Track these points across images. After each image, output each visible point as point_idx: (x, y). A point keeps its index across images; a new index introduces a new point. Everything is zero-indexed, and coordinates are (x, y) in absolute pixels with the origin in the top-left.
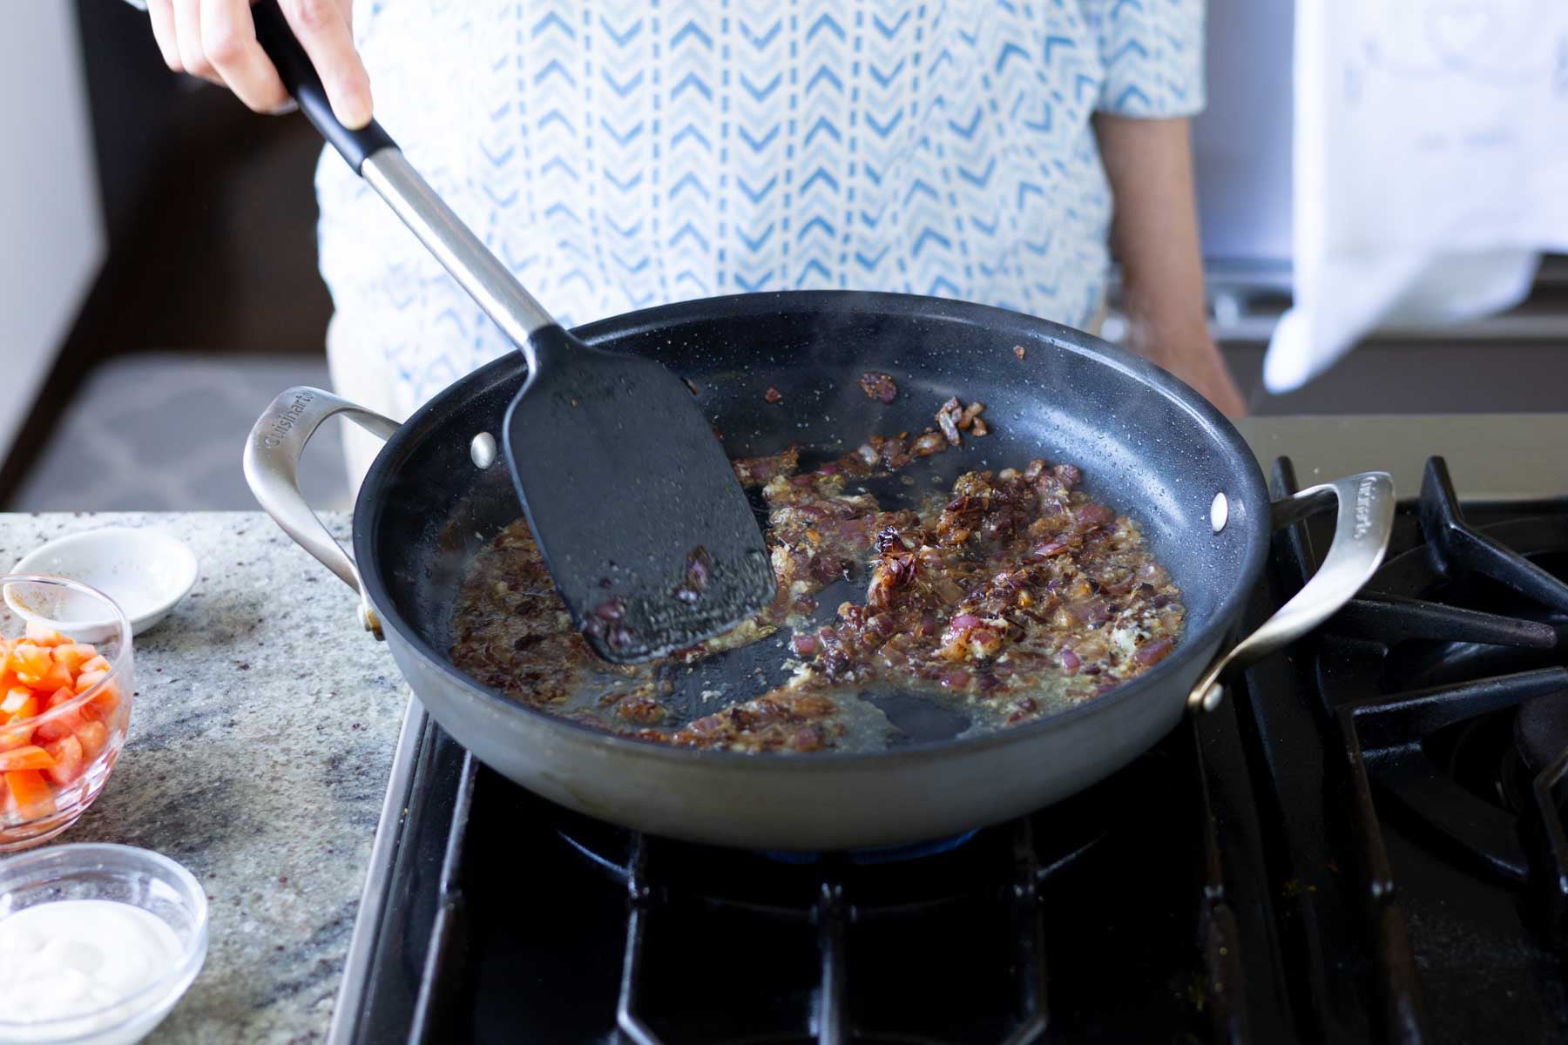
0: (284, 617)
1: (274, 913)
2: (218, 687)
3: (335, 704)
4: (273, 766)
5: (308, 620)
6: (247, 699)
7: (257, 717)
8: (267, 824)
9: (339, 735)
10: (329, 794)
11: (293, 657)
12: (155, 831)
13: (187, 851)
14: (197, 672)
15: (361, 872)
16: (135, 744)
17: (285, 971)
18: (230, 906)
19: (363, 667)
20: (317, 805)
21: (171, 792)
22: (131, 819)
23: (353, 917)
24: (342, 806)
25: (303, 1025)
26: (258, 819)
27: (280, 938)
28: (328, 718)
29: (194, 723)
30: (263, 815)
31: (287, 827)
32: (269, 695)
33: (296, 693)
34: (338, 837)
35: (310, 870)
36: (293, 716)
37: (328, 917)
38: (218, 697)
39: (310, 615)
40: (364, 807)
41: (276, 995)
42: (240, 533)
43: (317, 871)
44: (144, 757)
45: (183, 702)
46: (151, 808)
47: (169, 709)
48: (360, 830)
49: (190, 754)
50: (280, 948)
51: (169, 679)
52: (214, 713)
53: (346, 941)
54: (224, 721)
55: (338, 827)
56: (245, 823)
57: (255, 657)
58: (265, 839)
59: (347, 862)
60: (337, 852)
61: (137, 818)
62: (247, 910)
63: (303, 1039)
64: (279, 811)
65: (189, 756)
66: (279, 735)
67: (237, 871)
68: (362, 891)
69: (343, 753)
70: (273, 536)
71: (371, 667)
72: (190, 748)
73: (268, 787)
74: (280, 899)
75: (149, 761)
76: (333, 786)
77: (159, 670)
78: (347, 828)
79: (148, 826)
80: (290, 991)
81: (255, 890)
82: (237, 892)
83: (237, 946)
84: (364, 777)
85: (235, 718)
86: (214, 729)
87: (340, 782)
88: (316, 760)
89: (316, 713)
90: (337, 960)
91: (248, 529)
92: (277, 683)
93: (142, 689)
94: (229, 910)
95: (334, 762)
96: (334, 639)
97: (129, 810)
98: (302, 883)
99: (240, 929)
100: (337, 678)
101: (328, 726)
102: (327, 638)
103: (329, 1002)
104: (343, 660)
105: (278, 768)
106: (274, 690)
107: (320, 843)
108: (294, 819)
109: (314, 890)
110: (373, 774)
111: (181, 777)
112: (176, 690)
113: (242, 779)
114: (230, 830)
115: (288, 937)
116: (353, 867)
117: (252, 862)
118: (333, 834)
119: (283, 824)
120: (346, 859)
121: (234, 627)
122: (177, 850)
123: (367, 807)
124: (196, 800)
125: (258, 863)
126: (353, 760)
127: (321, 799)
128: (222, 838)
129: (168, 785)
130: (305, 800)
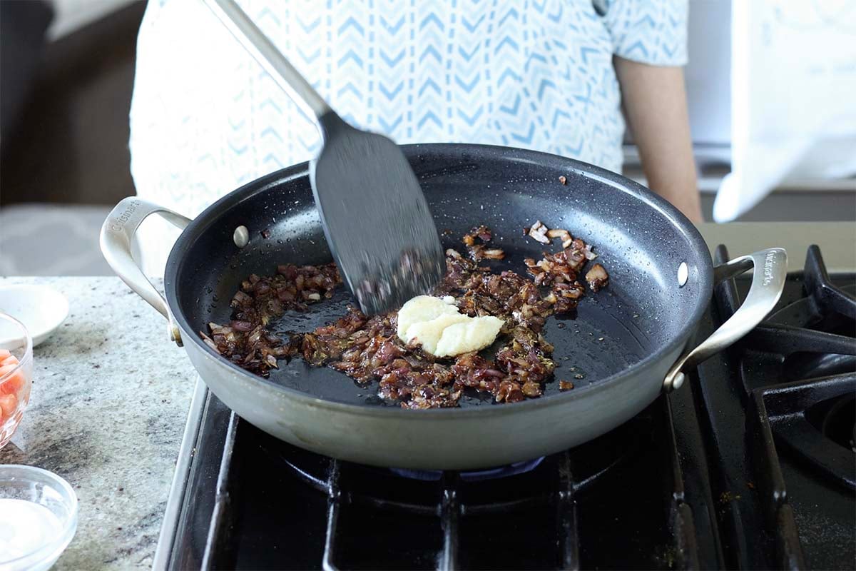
0: (121, 338)
1: (116, 508)
2: (81, 378)
3: (151, 388)
4: (114, 424)
5: (135, 339)
6: (98, 385)
7: (105, 395)
8: (111, 457)
9: (154, 406)
10: (148, 440)
11: (126, 361)
12: (45, 461)
13: (63, 472)
14: (68, 369)
15: (168, 485)
16: (32, 410)
17: (122, 542)
18: (90, 504)
19: (167, 367)
20: (141, 446)
21: (53, 439)
22: (30, 454)
23: (163, 512)
24: (156, 447)
26: (106, 454)
27: (120, 523)
28: (147, 396)
29: (66, 399)
30: (109, 452)
31: (123, 459)
32: (112, 383)
33: (128, 382)
34: (153, 465)
35: (137, 484)
36: (126, 395)
37: (148, 512)
38: (81, 384)
39: (136, 337)
40: (169, 447)
41: (117, 556)
42: (94, 289)
43: (141, 484)
44: (37, 418)
45: (60, 386)
46: (42, 448)
47: (52, 391)
48: (167, 461)
50: (120, 529)
51: (53, 373)
52: (79, 393)
53: (159, 525)
54: (85, 398)
55: (153, 459)
56: (98, 457)
57: (103, 361)
58: (110, 466)
59: (159, 480)
60: (153, 474)
61: (34, 453)
62: (99, 507)
64: (118, 450)
65: (64, 418)
66: (118, 406)
67: (94, 484)
68: (168, 496)
69: (156, 416)
70: (111, 291)
71: (172, 367)
72: (65, 413)
73: (112, 436)
74: (119, 501)
75: (40, 420)
76: (150, 436)
77: (46, 368)
78: (159, 460)
79: (40, 458)
80: (125, 553)
81: (104, 496)
82: (94, 496)
83: (94, 528)
84: (169, 431)
85: (92, 396)
86: (79, 403)
87: (155, 433)
88: (140, 421)
89: (139, 394)
90: (154, 536)
91: (98, 287)
92: (116, 377)
93: (36, 379)
94: (89, 506)
95: (151, 422)
96: (150, 351)
97: (29, 449)
98: (132, 492)
99: (96, 517)
100: (152, 373)
101: (148, 401)
102: (146, 350)
103: (149, 560)
104: (156, 362)
105: (118, 425)
106: (115, 380)
107: (143, 469)
108: (127, 454)
109: (140, 496)
110: (174, 429)
111: (60, 430)
112: (56, 380)
113: (96, 431)
114: (89, 460)
115: (124, 522)
116: (163, 483)
117: (103, 479)
118: (151, 463)
119: (121, 457)
120: (159, 478)
121: (90, 343)
123: (171, 448)
124: (69, 443)
125: (106, 480)
126: (162, 421)
127: (143, 443)
128: (84, 465)
129: (52, 434)
130: (134, 444)
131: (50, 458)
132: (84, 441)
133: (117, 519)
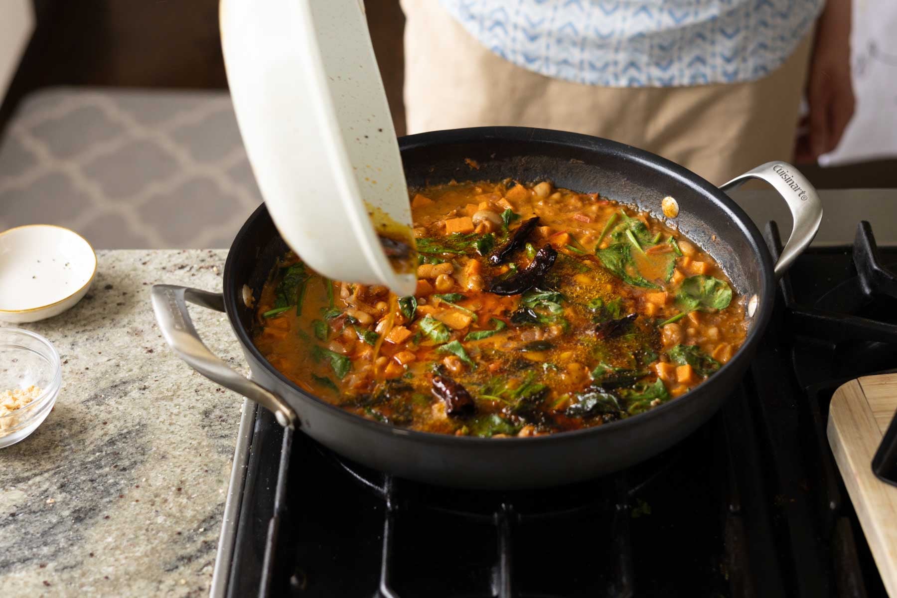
1: (174, 510)
2: (135, 364)
4: (170, 416)
6: (153, 372)
7: (159, 384)
8: (168, 453)
9: (209, 395)
10: (204, 434)
12: (103, 457)
13: (121, 470)
14: (122, 354)
15: (225, 484)
16: (88, 401)
17: (182, 548)
18: (149, 506)
19: (221, 351)
20: (197, 441)
21: (110, 432)
22: (88, 450)
23: (222, 514)
24: (212, 441)
25: (195, 583)
26: (163, 450)
27: (179, 527)
28: (201, 384)
29: (122, 388)
30: (165, 447)
31: (180, 455)
32: (166, 369)
33: (182, 368)
34: (210, 462)
35: (195, 483)
36: (181, 383)
37: (207, 514)
38: (136, 371)
40: (225, 442)
41: (178, 563)
42: (144, 264)
43: (199, 484)
44: (93, 409)
45: (115, 374)
46: (99, 443)
47: (106, 378)
48: (223, 457)
49: (121, 408)
50: (179, 533)
51: (106, 359)
52: (134, 381)
53: (218, 529)
54: (140, 386)
55: (210, 455)
56: (155, 452)
57: (157, 345)
58: (167, 463)
59: (216, 478)
60: (210, 472)
61: (91, 449)
62: (158, 509)
63: (195, 592)
64: (175, 445)
65: (120, 409)
66: (173, 395)
67: (152, 483)
68: (226, 497)
69: (211, 407)
70: (164, 265)
72: (121, 404)
73: (168, 429)
74: (178, 502)
75: (96, 412)
76: (206, 429)
77: (100, 353)
78: (216, 456)
79: (98, 454)
80: (186, 561)
81: (163, 496)
82: (153, 497)
83: (154, 532)
84: (224, 423)
85: (146, 384)
86: (134, 392)
87: (210, 426)
88: (195, 412)
89: (194, 381)
90: (213, 541)
91: (148, 261)
92: (170, 362)
93: (90, 365)
94: (148, 508)
95: (206, 413)
97: (86, 444)
98: (190, 492)
99: (155, 521)
101: (202, 390)
103: (210, 568)
105: (173, 417)
106: (169, 366)
107: (200, 466)
108: (184, 450)
109: (198, 496)
110: (230, 421)
111: (116, 423)
112: (110, 366)
113: (152, 424)
114: (146, 457)
115: (184, 526)
116: (220, 481)
117: (161, 477)
118: (208, 460)
119: (178, 453)
120: (216, 476)
121: (143, 325)
122: (115, 469)
123: (227, 442)
124: (125, 437)
125: (164, 478)
126: (217, 412)
127: (198, 437)
128: (142, 462)
129: (109, 427)
130: (190, 438)
131: (107, 454)
132: (141, 435)
133: (176, 523)
